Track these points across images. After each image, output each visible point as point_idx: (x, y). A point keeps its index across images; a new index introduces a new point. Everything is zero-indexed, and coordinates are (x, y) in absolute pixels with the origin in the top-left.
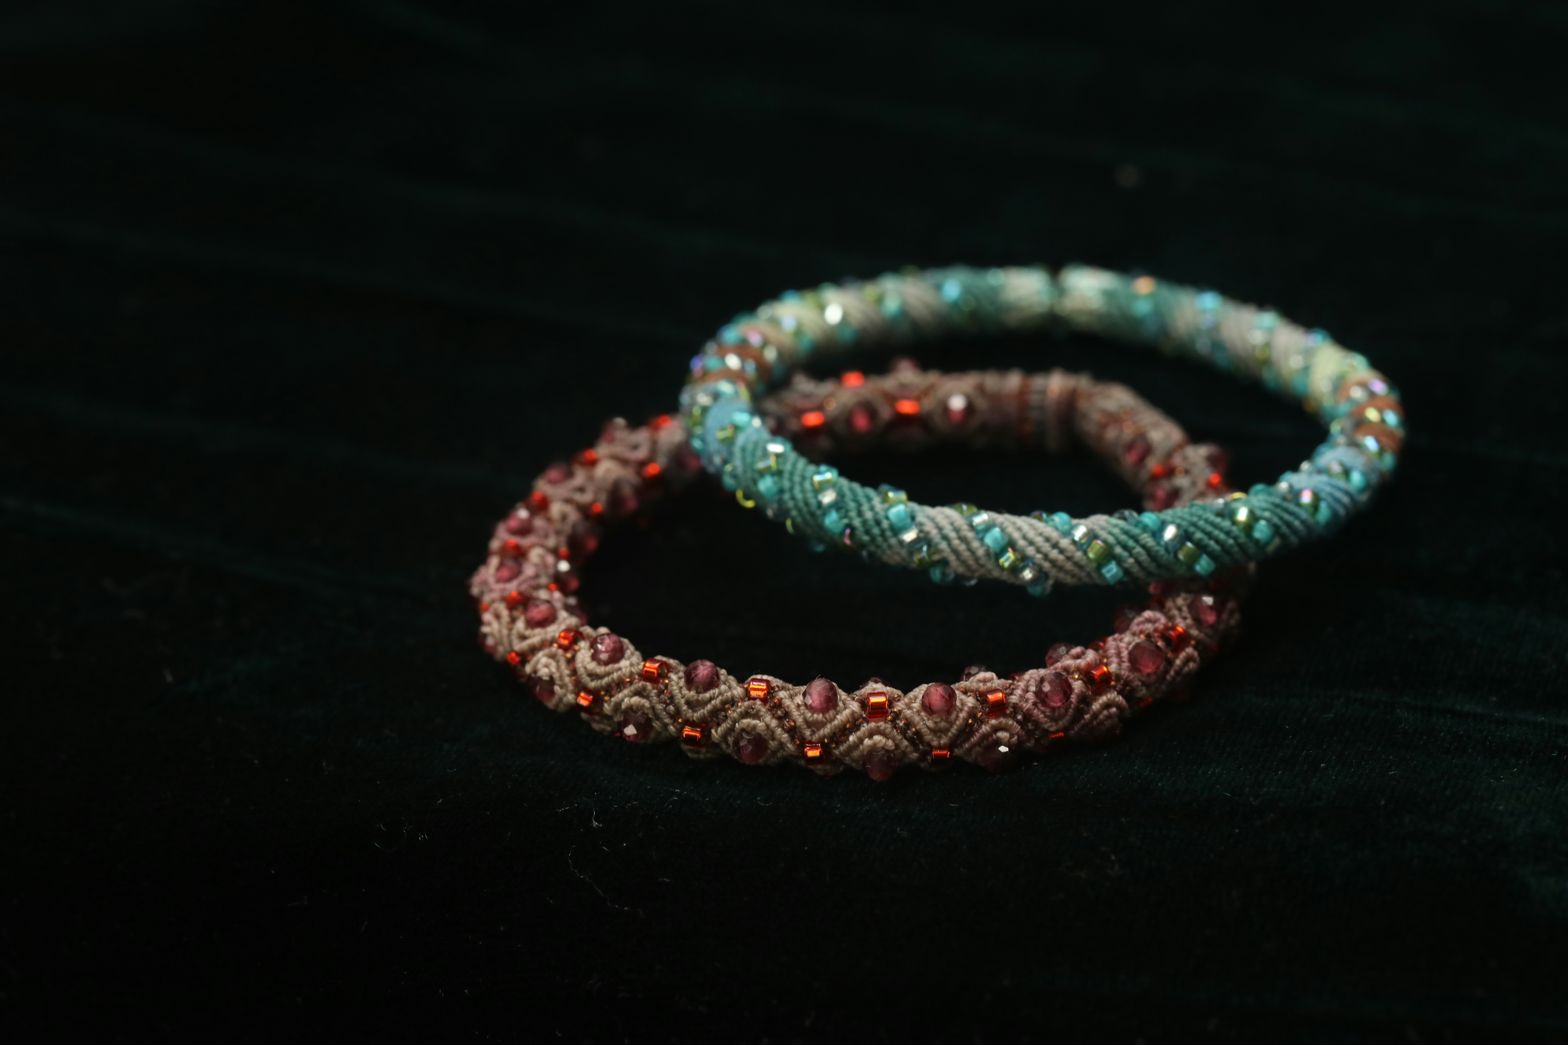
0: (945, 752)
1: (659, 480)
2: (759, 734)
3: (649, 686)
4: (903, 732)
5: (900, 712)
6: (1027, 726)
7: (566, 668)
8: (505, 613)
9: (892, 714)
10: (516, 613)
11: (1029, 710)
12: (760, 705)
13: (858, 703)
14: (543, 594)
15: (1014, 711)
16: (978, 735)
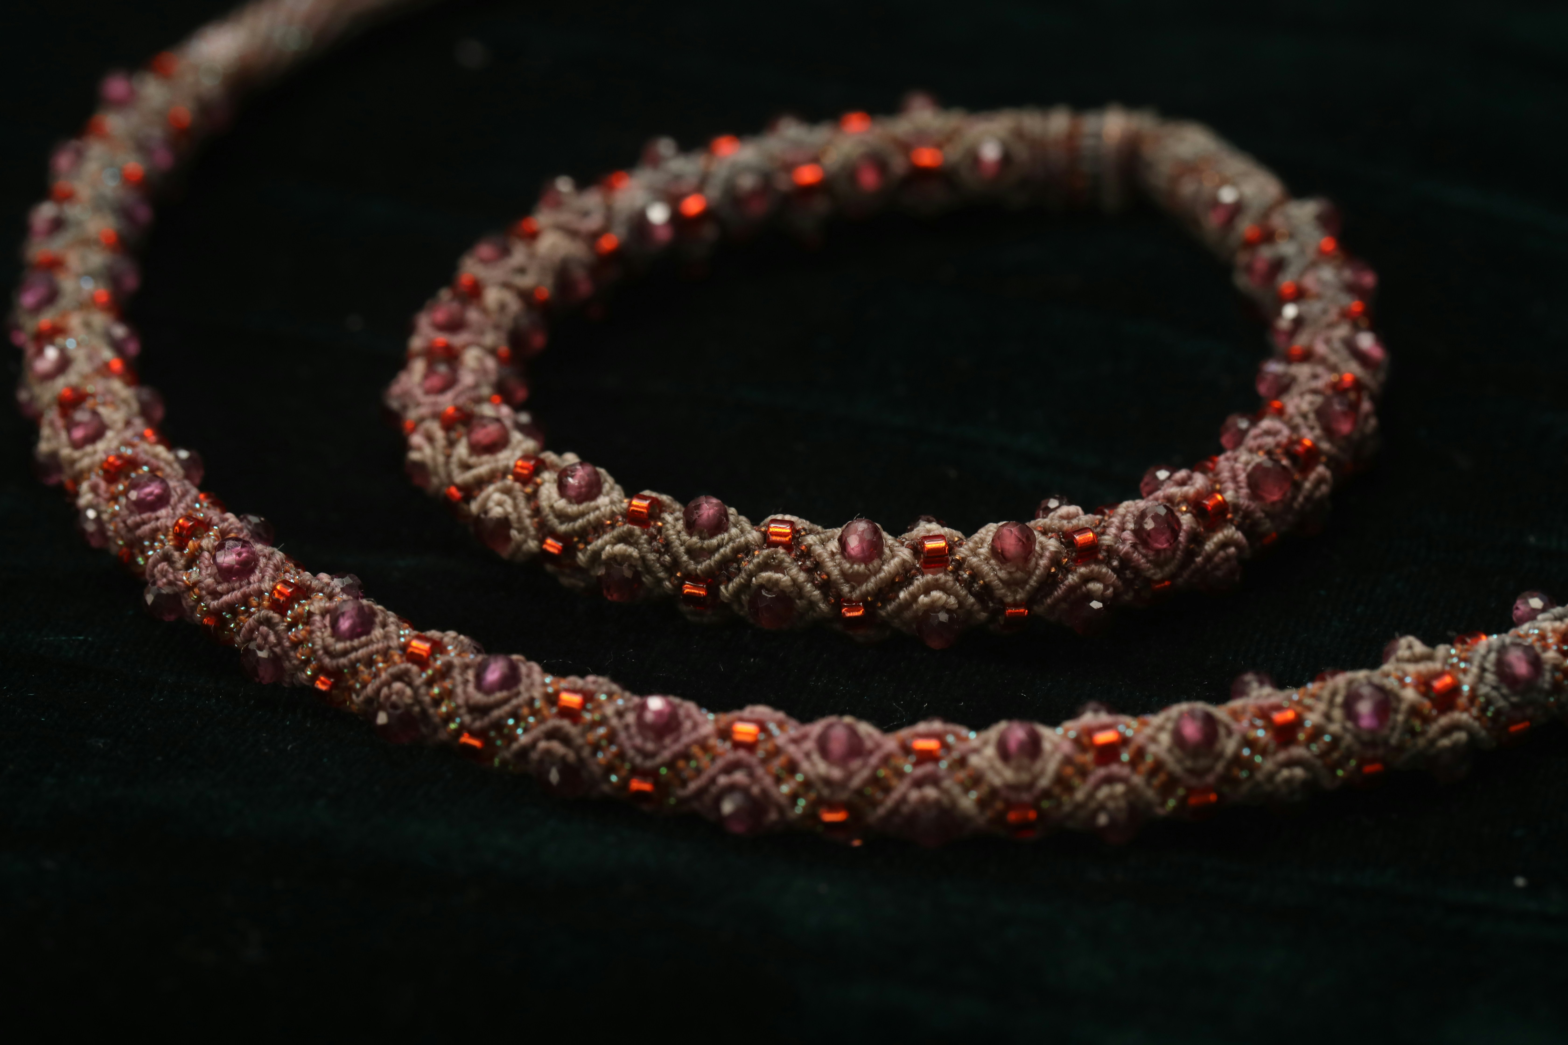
0: (1022, 610)
1: (617, 256)
2: (783, 591)
3: (637, 530)
4: (968, 585)
5: (964, 560)
6: (1125, 574)
7: (527, 507)
8: (439, 434)
9: (953, 563)
10: (453, 435)
11: (1127, 553)
12: (783, 553)
13: (909, 550)
14: (487, 410)
15: (1108, 556)
16: (1063, 587)
